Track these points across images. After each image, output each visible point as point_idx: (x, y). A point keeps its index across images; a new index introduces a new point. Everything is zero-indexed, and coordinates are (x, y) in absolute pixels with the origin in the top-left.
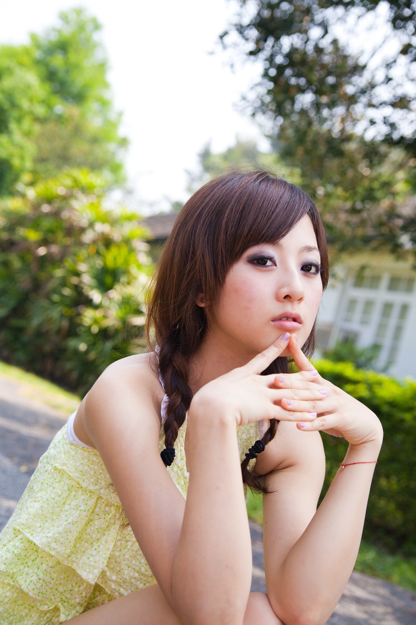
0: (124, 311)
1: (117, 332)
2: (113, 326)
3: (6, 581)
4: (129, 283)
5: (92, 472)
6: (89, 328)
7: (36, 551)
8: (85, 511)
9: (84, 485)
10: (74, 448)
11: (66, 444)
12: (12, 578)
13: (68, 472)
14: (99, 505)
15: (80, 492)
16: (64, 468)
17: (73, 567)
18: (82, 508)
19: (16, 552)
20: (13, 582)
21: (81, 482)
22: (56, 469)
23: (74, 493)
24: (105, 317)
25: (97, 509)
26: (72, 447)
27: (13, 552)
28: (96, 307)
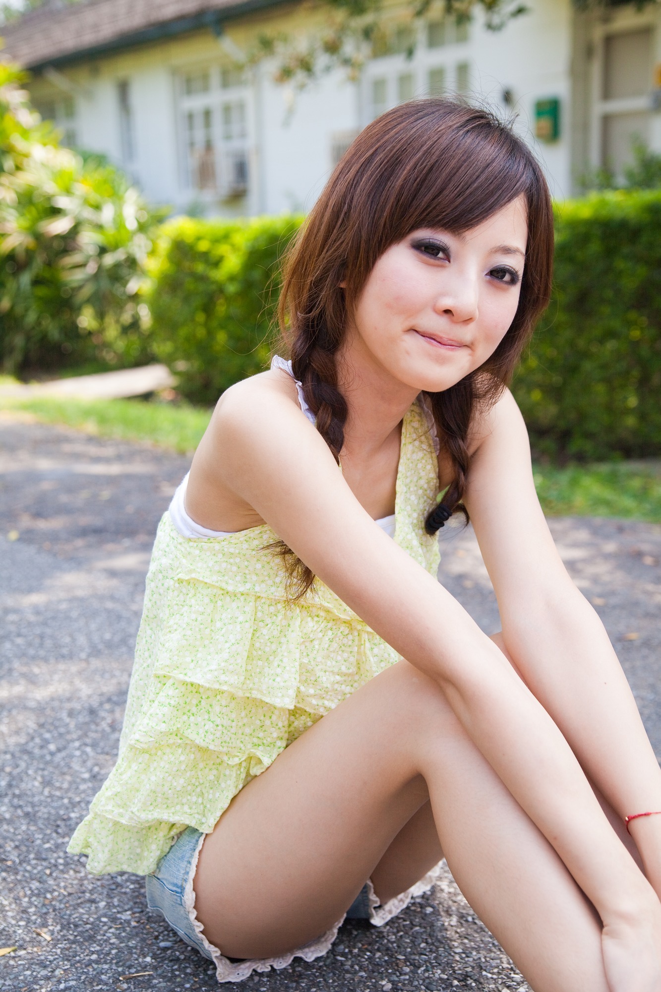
2: (21, 245)
3: (171, 742)
4: (19, 168)
5: (235, 568)
7: (196, 692)
8: (247, 621)
10: (195, 545)
11: (181, 544)
12: (176, 735)
13: (201, 579)
14: (260, 608)
15: (228, 598)
16: (193, 575)
18: (241, 618)
20: (181, 739)
21: (224, 586)
22: (180, 581)
23: (220, 603)
25: (259, 614)
26: (191, 544)
27: (170, 704)
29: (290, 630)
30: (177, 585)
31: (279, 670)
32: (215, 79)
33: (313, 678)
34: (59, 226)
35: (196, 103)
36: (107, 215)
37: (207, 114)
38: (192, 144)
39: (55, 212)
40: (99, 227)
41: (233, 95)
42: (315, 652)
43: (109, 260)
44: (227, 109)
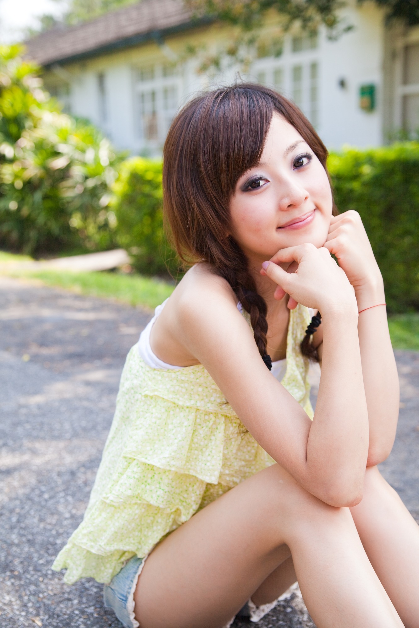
0: (40, 157)
1: (41, 180)
2: (36, 175)
3: (134, 502)
4: (35, 127)
5: (184, 390)
6: (12, 185)
7: (151, 469)
8: (189, 426)
9: (181, 403)
10: (159, 373)
11: (148, 371)
12: (137, 498)
13: (161, 396)
14: (198, 416)
15: (177, 410)
16: (156, 393)
17: (191, 474)
18: (186, 423)
19: (136, 476)
20: (140, 500)
21: (176, 401)
22: (146, 396)
23: (172, 412)
24: (24, 169)
25: (198, 420)
26: (156, 372)
27: (134, 477)
28: (12, 161)
29: (218, 432)
30: (143, 398)
31: (209, 458)
32: (158, 71)
33: (229, 463)
34: (59, 163)
35: (146, 87)
36: (89, 156)
37: (153, 94)
38: (143, 113)
39: (56, 154)
40: (84, 164)
41: (170, 82)
42: (232, 446)
43: (91, 183)
44: (166, 91)
